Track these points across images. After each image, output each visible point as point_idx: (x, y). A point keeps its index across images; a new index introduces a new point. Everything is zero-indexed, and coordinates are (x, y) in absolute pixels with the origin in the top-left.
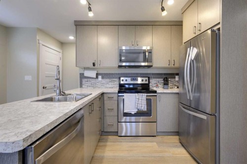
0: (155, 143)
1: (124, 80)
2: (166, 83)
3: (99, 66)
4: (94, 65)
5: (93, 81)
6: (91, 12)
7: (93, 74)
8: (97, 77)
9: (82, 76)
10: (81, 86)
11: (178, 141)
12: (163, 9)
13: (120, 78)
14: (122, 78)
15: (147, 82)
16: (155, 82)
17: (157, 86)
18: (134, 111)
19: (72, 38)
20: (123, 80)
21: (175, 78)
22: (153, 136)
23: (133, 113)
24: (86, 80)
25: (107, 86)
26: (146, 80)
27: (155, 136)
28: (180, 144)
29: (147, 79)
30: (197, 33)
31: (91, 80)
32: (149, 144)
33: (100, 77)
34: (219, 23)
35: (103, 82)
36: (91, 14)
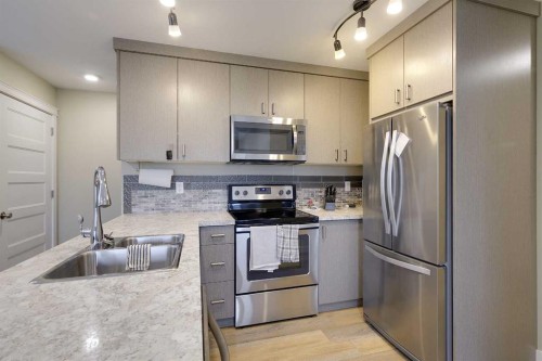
0: (320, 332)
1: (241, 193)
2: (330, 198)
3: (181, 159)
4: (169, 155)
5: (161, 195)
6: (175, 27)
7: (162, 178)
8: (173, 187)
9: (131, 183)
10: (128, 209)
11: (361, 320)
12: (338, 46)
13: (230, 188)
14: (234, 189)
15: (291, 197)
16: (306, 196)
17: (310, 205)
18: (272, 266)
19: (91, 78)
20: (238, 193)
21: (344, 186)
22: (311, 316)
23: (270, 270)
24: (143, 193)
25: (199, 205)
26: (288, 192)
27: (314, 316)
28: (366, 326)
29: (290, 188)
30: (402, 103)
31: (155, 192)
32: (308, 336)
33: (180, 186)
34: (451, 92)
35: (187, 198)
36: (175, 33)
